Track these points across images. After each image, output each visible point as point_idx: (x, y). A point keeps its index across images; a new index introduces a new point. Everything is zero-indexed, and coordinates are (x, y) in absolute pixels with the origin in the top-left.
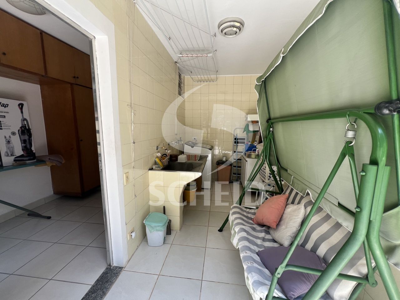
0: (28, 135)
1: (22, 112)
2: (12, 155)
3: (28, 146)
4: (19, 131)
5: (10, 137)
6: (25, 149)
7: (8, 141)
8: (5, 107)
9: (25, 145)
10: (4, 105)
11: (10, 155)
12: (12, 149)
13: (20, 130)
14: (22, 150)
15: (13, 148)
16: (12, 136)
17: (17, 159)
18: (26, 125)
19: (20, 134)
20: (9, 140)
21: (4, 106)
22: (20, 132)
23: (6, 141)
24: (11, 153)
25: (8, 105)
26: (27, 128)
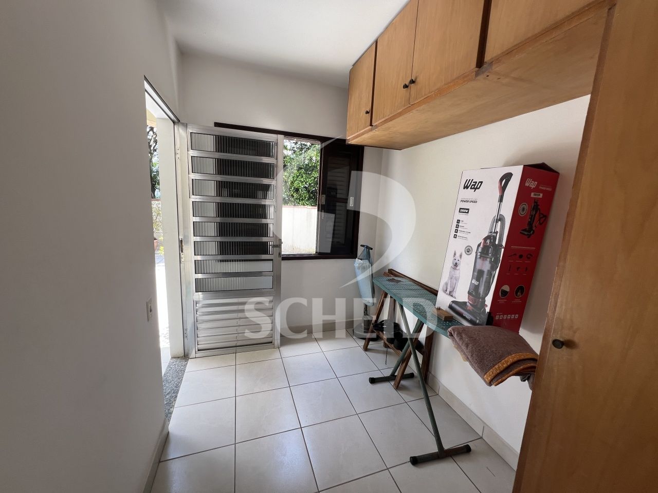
0: (491, 262)
1: (501, 200)
2: (451, 294)
3: (481, 290)
4: (479, 245)
5: (461, 256)
6: (474, 293)
7: (456, 264)
8: (476, 189)
9: (476, 283)
10: (475, 185)
11: (448, 292)
12: (455, 281)
13: (481, 246)
14: (469, 293)
15: (457, 279)
16: (464, 255)
17: (454, 305)
18: (497, 233)
19: (479, 254)
20: (458, 262)
21: (474, 188)
22: (480, 250)
23: (453, 263)
24: (452, 290)
25: (482, 182)
26: (497, 243)
